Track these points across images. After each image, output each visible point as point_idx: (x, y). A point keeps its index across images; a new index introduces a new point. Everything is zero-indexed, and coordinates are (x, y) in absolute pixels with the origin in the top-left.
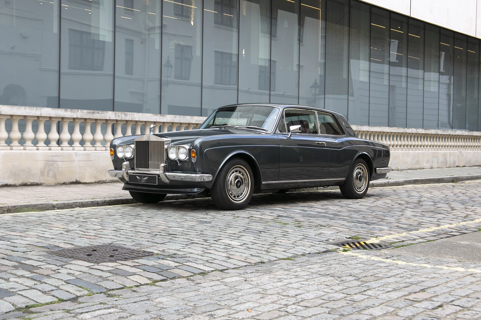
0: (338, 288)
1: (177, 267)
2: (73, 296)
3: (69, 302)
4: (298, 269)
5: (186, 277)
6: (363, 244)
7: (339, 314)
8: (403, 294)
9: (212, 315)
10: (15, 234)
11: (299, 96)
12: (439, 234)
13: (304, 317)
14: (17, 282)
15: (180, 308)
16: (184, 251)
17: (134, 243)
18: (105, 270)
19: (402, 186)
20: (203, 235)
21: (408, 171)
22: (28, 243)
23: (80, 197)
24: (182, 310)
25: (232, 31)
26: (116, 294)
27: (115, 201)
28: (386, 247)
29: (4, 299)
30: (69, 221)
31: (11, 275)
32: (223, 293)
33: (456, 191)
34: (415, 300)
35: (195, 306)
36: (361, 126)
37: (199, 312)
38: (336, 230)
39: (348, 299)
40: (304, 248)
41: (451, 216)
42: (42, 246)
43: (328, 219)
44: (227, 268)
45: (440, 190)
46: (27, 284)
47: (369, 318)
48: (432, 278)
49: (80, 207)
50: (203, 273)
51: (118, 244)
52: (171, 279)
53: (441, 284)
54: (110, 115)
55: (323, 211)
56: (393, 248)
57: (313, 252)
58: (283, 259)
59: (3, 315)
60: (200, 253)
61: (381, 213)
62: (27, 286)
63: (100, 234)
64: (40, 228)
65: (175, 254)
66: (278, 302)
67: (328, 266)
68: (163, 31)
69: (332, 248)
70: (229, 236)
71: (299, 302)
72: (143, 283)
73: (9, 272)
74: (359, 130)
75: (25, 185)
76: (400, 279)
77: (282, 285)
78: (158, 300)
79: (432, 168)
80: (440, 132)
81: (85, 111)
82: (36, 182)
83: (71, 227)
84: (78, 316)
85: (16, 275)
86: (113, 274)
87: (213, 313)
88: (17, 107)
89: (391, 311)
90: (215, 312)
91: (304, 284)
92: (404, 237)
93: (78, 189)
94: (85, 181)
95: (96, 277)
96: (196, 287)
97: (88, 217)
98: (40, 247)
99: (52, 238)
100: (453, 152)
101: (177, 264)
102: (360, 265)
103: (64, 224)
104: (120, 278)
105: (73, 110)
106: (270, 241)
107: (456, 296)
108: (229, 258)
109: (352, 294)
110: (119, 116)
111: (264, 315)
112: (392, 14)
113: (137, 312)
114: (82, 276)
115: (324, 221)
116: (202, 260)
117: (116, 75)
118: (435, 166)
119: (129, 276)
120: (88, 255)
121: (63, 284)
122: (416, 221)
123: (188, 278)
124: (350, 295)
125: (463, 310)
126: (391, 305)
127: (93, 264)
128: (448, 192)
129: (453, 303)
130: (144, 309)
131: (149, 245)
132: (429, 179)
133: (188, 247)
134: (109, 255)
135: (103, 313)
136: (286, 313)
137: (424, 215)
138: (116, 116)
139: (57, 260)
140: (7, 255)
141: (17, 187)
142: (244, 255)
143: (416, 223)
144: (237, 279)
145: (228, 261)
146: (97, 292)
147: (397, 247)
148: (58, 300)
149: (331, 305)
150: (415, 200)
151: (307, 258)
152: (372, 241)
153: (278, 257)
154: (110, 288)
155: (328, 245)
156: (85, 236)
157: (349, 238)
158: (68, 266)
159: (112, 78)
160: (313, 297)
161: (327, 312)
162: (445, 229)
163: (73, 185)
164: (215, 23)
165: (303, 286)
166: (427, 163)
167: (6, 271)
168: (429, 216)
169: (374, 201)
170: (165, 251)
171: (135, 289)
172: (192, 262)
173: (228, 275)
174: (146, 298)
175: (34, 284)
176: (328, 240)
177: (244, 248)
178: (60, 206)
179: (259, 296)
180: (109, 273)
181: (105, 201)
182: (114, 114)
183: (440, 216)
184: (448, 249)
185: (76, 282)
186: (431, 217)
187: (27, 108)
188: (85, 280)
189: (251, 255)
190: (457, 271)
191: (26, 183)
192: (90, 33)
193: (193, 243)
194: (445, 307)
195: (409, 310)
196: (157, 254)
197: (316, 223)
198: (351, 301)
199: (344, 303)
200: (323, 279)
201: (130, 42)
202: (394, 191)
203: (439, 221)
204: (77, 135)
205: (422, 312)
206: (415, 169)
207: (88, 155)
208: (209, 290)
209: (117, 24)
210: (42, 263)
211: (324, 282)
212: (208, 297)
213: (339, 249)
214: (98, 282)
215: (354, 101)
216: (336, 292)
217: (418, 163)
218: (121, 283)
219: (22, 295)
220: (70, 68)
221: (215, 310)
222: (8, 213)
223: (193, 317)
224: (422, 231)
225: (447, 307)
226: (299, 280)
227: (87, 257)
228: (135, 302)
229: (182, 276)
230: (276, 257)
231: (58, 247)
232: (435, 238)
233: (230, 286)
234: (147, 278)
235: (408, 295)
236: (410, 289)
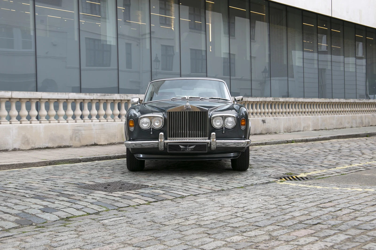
0: (272, 202)
1: (165, 194)
2: (96, 211)
3: (94, 215)
4: (247, 193)
5: (171, 199)
6: (295, 177)
7: (271, 216)
8: (316, 204)
9: (187, 219)
10: (56, 177)
11: (252, 79)
12: (350, 170)
13: (247, 218)
14: (60, 204)
16: (169, 184)
17: (135, 181)
18: (117, 196)
19: (328, 141)
21: (334, 130)
22: (65, 182)
23: (98, 154)
24: (167, 217)
26: (124, 210)
27: (122, 156)
28: (311, 179)
29: (53, 213)
30: (91, 169)
31: (55, 200)
32: (195, 207)
33: (368, 142)
34: (324, 207)
35: (176, 215)
36: (298, 98)
37: (179, 218)
38: (276, 169)
40: (253, 181)
41: (361, 158)
42: (74, 183)
43: (271, 163)
44: (198, 194)
45: (356, 142)
46: (66, 205)
47: (291, 218)
48: (339, 195)
49: (98, 160)
50: (182, 197)
51: (124, 181)
52: (160, 201)
53: (344, 198)
54: (117, 96)
55: (268, 158)
56: (316, 179)
57: (259, 183)
58: (238, 188)
59: (52, 223)
60: (180, 185)
61: (310, 158)
62: (66, 206)
63: (112, 176)
64: (72, 173)
65: (163, 186)
66: (231, 211)
67: (268, 191)
68: (151, 36)
69: (272, 180)
70: (201, 174)
71: (245, 210)
72: (142, 204)
73: (54, 198)
74: (296, 101)
75: (60, 147)
76: (316, 196)
77: (235, 202)
78: (152, 212)
79: (352, 127)
80: (357, 101)
81: (99, 94)
82: (67, 145)
83: (92, 172)
84: (100, 222)
85: (58, 200)
86: (122, 198)
88: (52, 93)
89: (306, 213)
91: (249, 201)
92: (324, 172)
93: (96, 149)
94: (100, 143)
95: (110, 200)
96: (177, 205)
97: (104, 166)
98: (73, 184)
99: (80, 179)
100: (367, 115)
101: (164, 192)
102: (290, 189)
103: (87, 170)
104: (126, 200)
105: (91, 94)
106: (229, 177)
107: (352, 204)
108: (200, 188)
109: (281, 205)
110: (122, 97)
111: (221, 218)
112: (318, 15)
113: (138, 219)
114: (102, 200)
115: (268, 164)
116: (182, 189)
117: (119, 69)
118: (354, 125)
119: (132, 199)
120: (105, 188)
121: (89, 204)
122: (335, 162)
123: (172, 200)
124: (280, 206)
125: (355, 211)
126: (307, 210)
127: (109, 193)
128: (362, 143)
129: (349, 208)
130: (143, 217)
131: (146, 181)
132: (349, 135)
133: (172, 181)
134: (119, 188)
135: (116, 220)
136: (236, 216)
137: (341, 158)
138: (120, 97)
139: (84, 191)
140: (52, 189)
141: (55, 149)
142: (211, 186)
143: (334, 164)
144: (205, 199)
145: (199, 189)
146: (112, 209)
147: (319, 179)
148: (86, 213)
149: (267, 211)
150: (337, 149)
151: (254, 187)
152: (301, 175)
153: (234, 186)
154: (120, 207)
155: (270, 179)
156: (102, 177)
157: (285, 174)
158: (92, 194)
159: (116, 71)
160: (255, 208)
161: (263, 215)
162: (355, 167)
163: (93, 146)
164: (190, 28)
165: (249, 202)
166: (348, 124)
167: (52, 198)
168: (344, 159)
169: (306, 150)
170: (157, 184)
171: (137, 207)
172: (175, 191)
173: (198, 198)
174: (144, 211)
175: (70, 205)
176: (270, 176)
177: (211, 181)
178: (85, 160)
179: (219, 208)
180: (119, 198)
181: (115, 156)
182: (119, 96)
183: (352, 159)
184: (355, 179)
185: (99, 203)
186: (346, 160)
187: (59, 93)
188: (104, 202)
189: (216, 186)
190: (357, 191)
191: (60, 146)
193: (175, 179)
194: (343, 210)
195: (318, 212)
196: (151, 186)
197: (263, 165)
198: (280, 209)
199: (275, 210)
200: (264, 197)
201: (129, 45)
202: (322, 143)
203: (351, 161)
204: (94, 112)
205: (327, 213)
206: (339, 129)
207: (102, 125)
208: (186, 206)
209: (119, 33)
210: (75, 193)
211: (264, 199)
212: (185, 210)
213: (277, 181)
214: (112, 203)
215: (295, 81)
216: (271, 204)
217: (341, 124)
218: (127, 203)
219: (63, 211)
220: (87, 66)
221: (189, 216)
222: (49, 165)
223: (174, 220)
224: (338, 169)
225: (344, 210)
226: (247, 198)
227: (104, 189)
228: (137, 214)
229: (168, 199)
230: (233, 187)
231: (85, 183)
232: (347, 173)
233: (200, 203)
234: (144, 200)
235: (320, 204)
236: (321, 202)
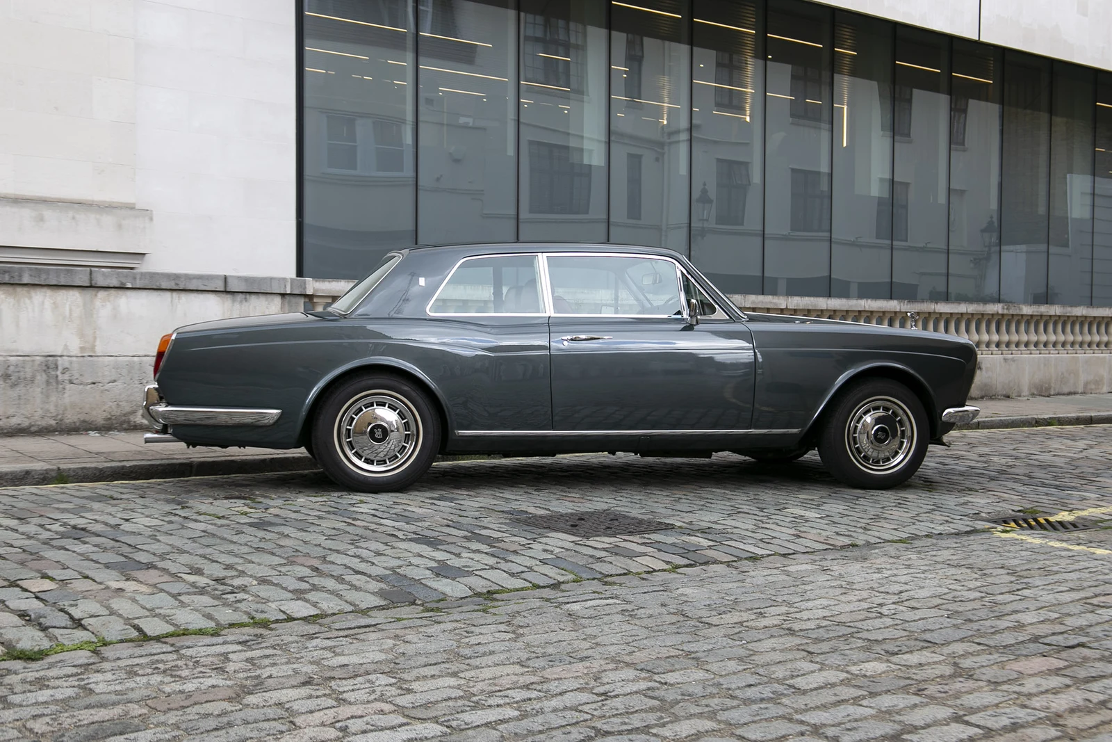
0: (972, 584)
1: (712, 548)
2: (552, 582)
3: (548, 589)
4: (914, 557)
5: (726, 562)
6: (1042, 521)
7: (965, 619)
8: (1084, 596)
9: (761, 613)
10: (459, 491)
11: (950, 248)
13: (906, 621)
14: (473, 559)
15: (712, 603)
16: (724, 525)
17: (643, 511)
18: (599, 547)
20: (756, 501)
22: (481, 505)
24: (715, 606)
25: (820, 128)
26: (617, 582)
28: (1086, 528)
29: (457, 580)
31: (462, 549)
32: (782, 586)
34: (1102, 605)
35: (736, 601)
37: (742, 609)
38: (997, 497)
39: (987, 599)
40: (932, 526)
42: (502, 510)
43: (985, 479)
44: (793, 552)
46: (486, 562)
47: (1012, 626)
50: (754, 558)
51: (617, 511)
52: (701, 564)
55: (979, 465)
56: (1098, 529)
57: (947, 531)
58: (890, 542)
59: (458, 602)
60: (750, 527)
61: (1091, 470)
62: (486, 565)
63: (589, 496)
65: (709, 528)
66: (869, 600)
67: (968, 554)
68: (694, 136)
69: (983, 527)
70: (802, 503)
71: (903, 601)
72: (657, 569)
73: (460, 545)
74: (1068, 315)
76: (1088, 575)
77: (881, 577)
78: (680, 591)
84: (562, 607)
85: (469, 548)
86: (612, 553)
87: (762, 611)
89: (1053, 618)
90: (766, 609)
91: (917, 578)
95: (585, 557)
96: (741, 577)
98: (499, 511)
99: (516, 500)
101: (711, 543)
102: (1024, 553)
104: (622, 559)
106: (872, 513)
108: (799, 537)
109: (995, 593)
111: (842, 616)
113: (649, 606)
114: (565, 554)
115: (976, 481)
116: (753, 538)
117: (611, 220)
119: (636, 558)
120: (572, 526)
121: (537, 564)
123: (728, 564)
124: (992, 595)
126: (1057, 610)
127: (580, 539)
130: (659, 602)
131: (668, 513)
133: (732, 518)
134: (604, 527)
135: (598, 605)
136: (879, 615)
139: (525, 531)
140: (453, 522)
142: (825, 533)
144: (809, 567)
145: (796, 541)
146: (588, 578)
147: (1106, 528)
148: (531, 585)
149: (954, 607)
151: (935, 541)
152: (1060, 517)
153: (883, 538)
154: (607, 573)
155: (977, 522)
156: (566, 499)
157: (1019, 511)
158: (543, 540)
160: (928, 596)
161: (946, 616)
164: (792, 115)
165: (915, 579)
167: (454, 543)
169: (1084, 449)
170: (694, 523)
171: (645, 576)
172: (736, 541)
173: (793, 562)
174: (662, 588)
175: (495, 562)
176: (978, 514)
177: (827, 522)
179: (839, 591)
180: (604, 552)
185: (557, 562)
188: (569, 559)
189: (837, 534)
192: (567, 148)
193: (739, 512)
195: (1085, 617)
196: (680, 527)
197: (962, 485)
198: (990, 602)
199: (977, 605)
200: (953, 571)
201: (635, 160)
205: (1107, 621)
208: (761, 581)
210: (505, 535)
211: (953, 575)
212: (758, 590)
213: (996, 528)
214: (588, 564)
216: (970, 589)
218: (623, 566)
219: (480, 576)
220: (532, 211)
223: (731, 614)
226: (912, 571)
227: (570, 528)
228: (645, 593)
229: (719, 562)
230: (879, 538)
231: (527, 512)
233: (796, 576)
234: (663, 561)
235: (1092, 597)
236: (1098, 591)
